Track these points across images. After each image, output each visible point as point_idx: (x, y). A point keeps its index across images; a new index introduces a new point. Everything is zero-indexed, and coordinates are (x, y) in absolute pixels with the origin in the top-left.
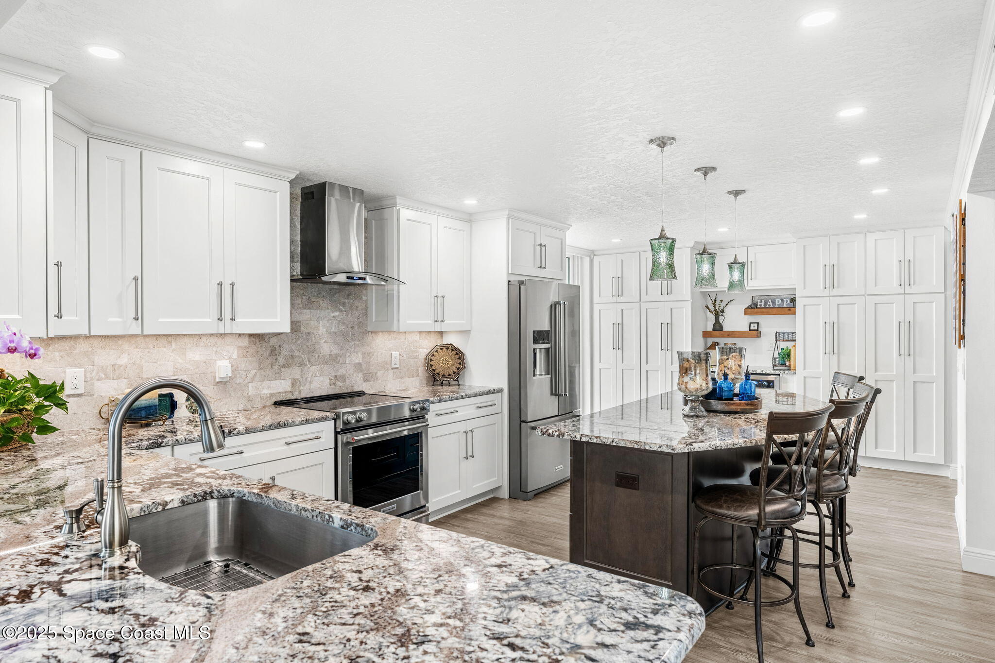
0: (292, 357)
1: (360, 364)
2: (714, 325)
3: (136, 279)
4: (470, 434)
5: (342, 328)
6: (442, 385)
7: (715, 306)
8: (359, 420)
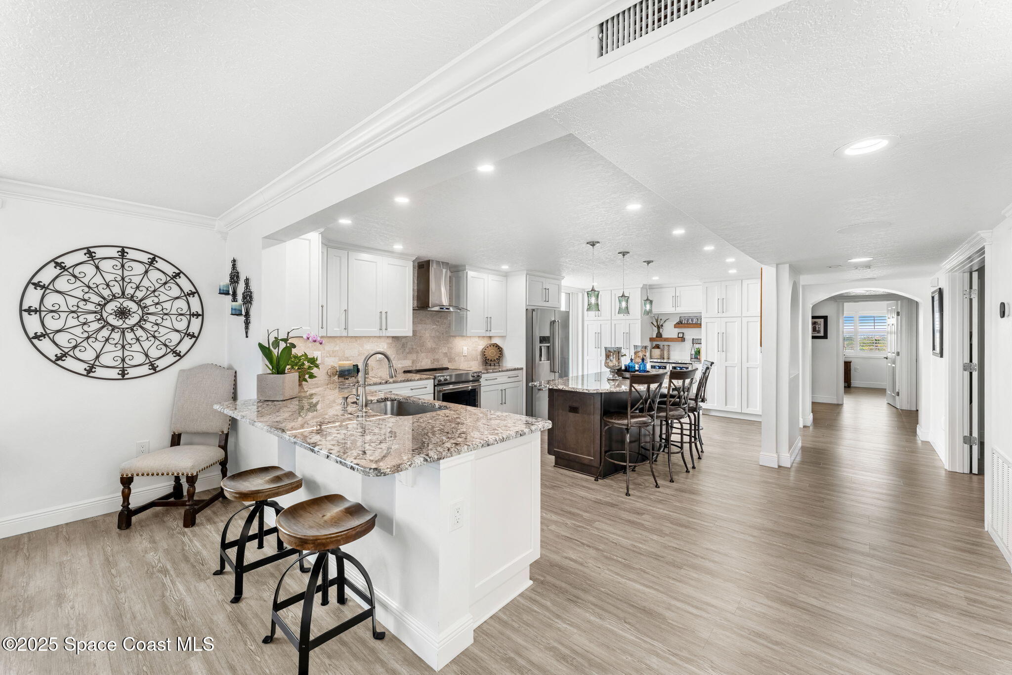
0: (412, 349)
1: (446, 353)
2: (657, 334)
3: (345, 311)
4: (504, 392)
5: (437, 334)
6: (490, 365)
7: (657, 323)
8: (446, 380)
